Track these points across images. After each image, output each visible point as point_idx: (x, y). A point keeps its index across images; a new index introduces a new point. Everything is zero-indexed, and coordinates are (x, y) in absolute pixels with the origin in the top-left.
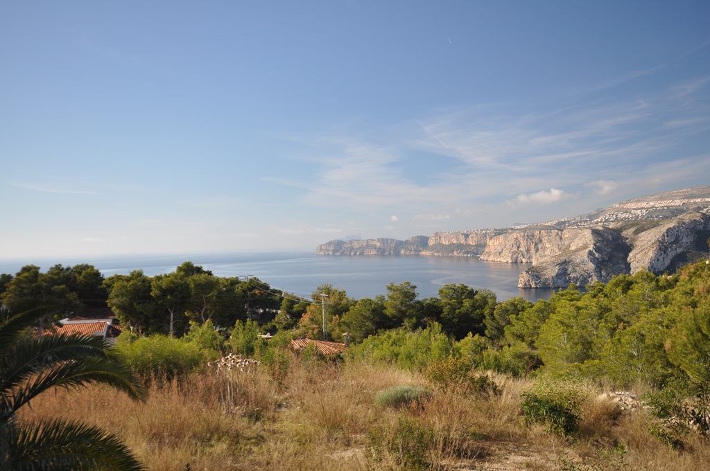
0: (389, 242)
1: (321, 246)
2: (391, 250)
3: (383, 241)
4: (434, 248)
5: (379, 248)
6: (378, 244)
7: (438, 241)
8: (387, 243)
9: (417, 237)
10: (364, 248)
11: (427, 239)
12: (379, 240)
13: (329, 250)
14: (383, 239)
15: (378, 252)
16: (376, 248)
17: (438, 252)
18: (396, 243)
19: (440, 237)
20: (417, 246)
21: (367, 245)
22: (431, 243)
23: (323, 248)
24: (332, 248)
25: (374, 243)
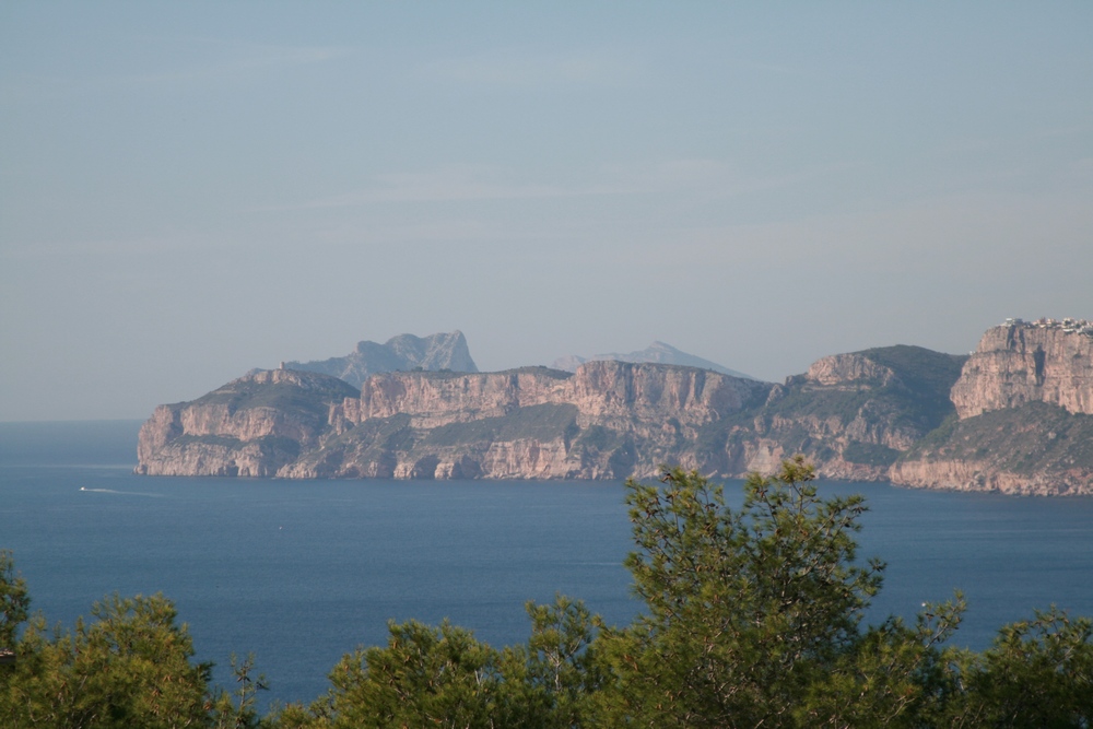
0: (672, 386)
1: (177, 410)
2: (681, 444)
3: (625, 378)
4: (994, 432)
5: (599, 436)
6: (591, 406)
7: (1024, 389)
8: (655, 395)
9: (877, 355)
10: (490, 431)
11: (948, 368)
12: (596, 375)
13: (233, 443)
14: (625, 369)
15: (587, 459)
16: (572, 430)
17: (1026, 466)
18: (718, 398)
19: (1040, 359)
20: (871, 420)
21: (512, 408)
22: (975, 397)
23: (189, 422)
24: (256, 425)
25: (557, 393)
